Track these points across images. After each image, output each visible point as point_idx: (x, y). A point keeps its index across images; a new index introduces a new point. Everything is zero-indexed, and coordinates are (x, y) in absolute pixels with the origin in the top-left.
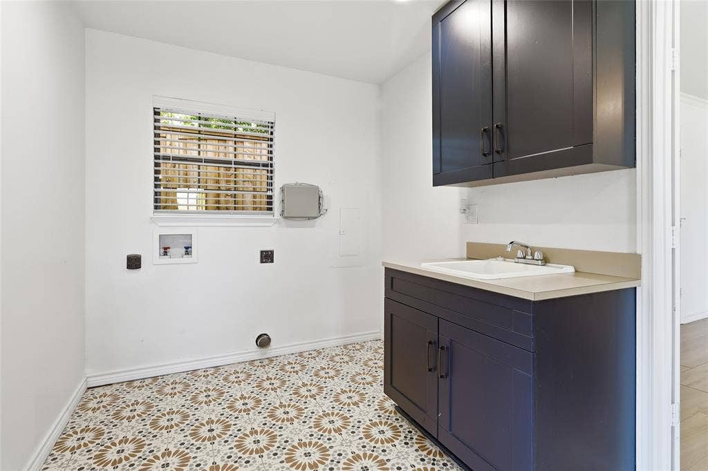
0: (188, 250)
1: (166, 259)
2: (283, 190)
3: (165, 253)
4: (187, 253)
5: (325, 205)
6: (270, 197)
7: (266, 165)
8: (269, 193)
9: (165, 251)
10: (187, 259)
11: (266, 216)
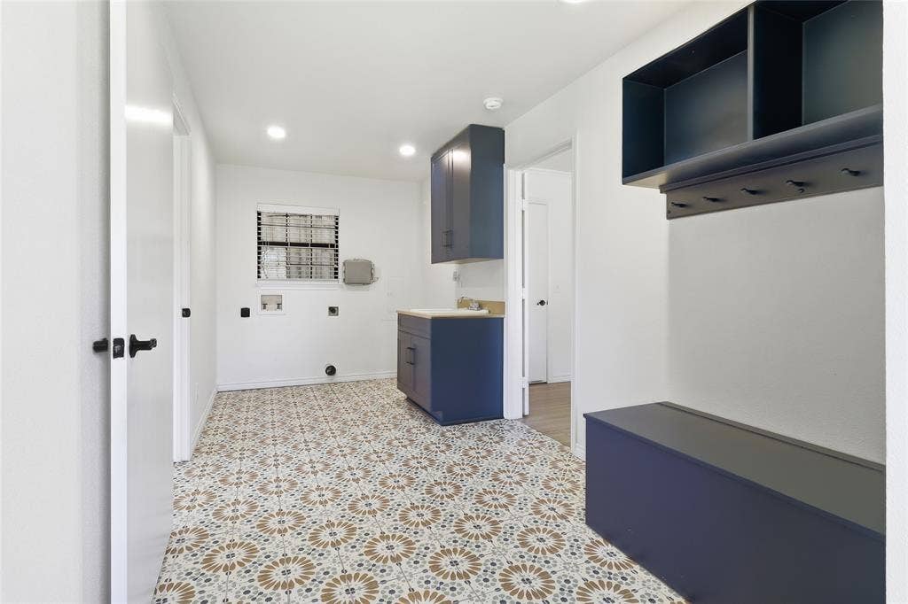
0: (279, 306)
1: (265, 311)
2: (344, 264)
3: (265, 308)
4: (278, 308)
5: (376, 275)
6: (336, 269)
7: (332, 246)
8: (336, 266)
9: (264, 306)
10: (279, 311)
11: (334, 282)
